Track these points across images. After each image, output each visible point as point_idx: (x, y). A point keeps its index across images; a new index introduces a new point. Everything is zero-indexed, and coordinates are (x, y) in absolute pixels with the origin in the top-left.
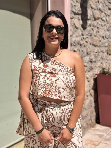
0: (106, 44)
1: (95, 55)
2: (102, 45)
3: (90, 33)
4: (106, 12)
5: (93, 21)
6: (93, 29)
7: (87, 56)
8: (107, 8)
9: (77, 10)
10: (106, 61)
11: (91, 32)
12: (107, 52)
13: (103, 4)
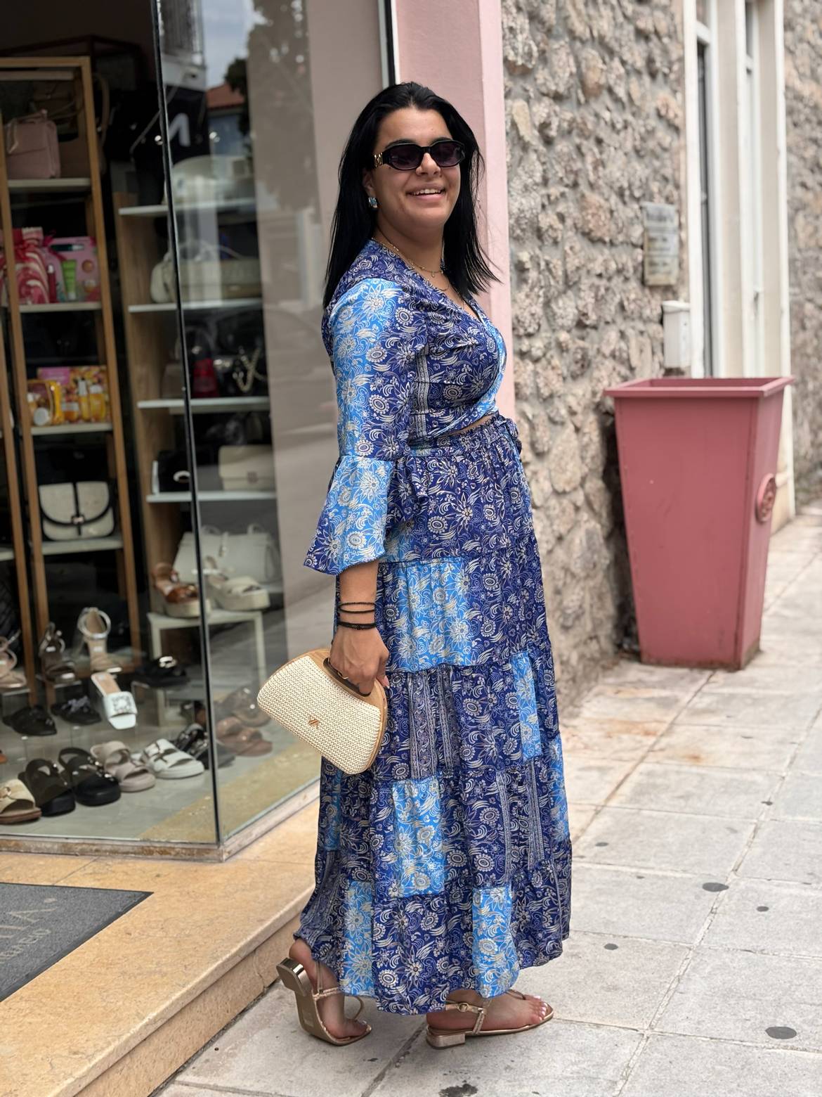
0: (636, 233)
2: (621, 238)
3: (572, 171)
4: (627, 57)
5: (579, 103)
7: (565, 292)
8: (631, 28)
9: (520, 51)
11: (574, 167)
13: (613, 8)
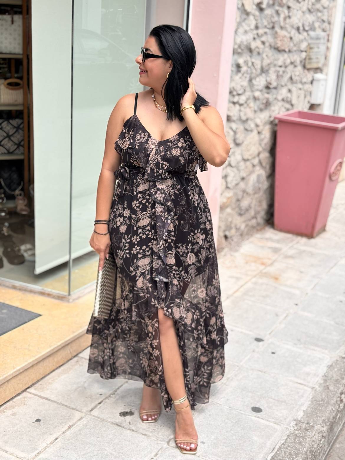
0: (304, 46)
1: (278, 72)
3: (272, 22)
6: (280, 12)
10: (300, 86)
11: (273, 20)
12: (303, 63)
